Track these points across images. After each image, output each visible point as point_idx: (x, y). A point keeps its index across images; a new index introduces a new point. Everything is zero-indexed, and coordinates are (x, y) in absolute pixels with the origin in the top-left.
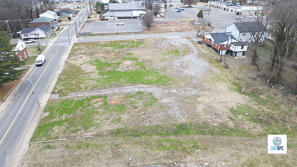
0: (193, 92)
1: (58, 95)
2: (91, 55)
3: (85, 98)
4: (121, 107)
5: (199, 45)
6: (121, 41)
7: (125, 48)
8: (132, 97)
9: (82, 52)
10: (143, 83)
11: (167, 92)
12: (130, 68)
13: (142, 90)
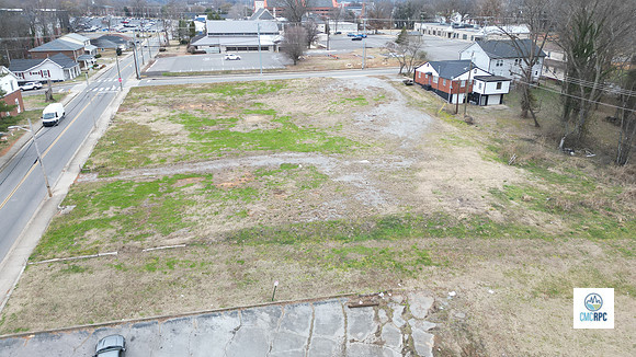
0: (406, 163)
1: (96, 175)
2: (171, 106)
3: (161, 178)
4: (246, 192)
5: (407, 88)
6: (238, 83)
7: (247, 95)
8: (270, 173)
9: (150, 101)
10: (292, 150)
11: (347, 163)
12: (261, 126)
13: (293, 161)
